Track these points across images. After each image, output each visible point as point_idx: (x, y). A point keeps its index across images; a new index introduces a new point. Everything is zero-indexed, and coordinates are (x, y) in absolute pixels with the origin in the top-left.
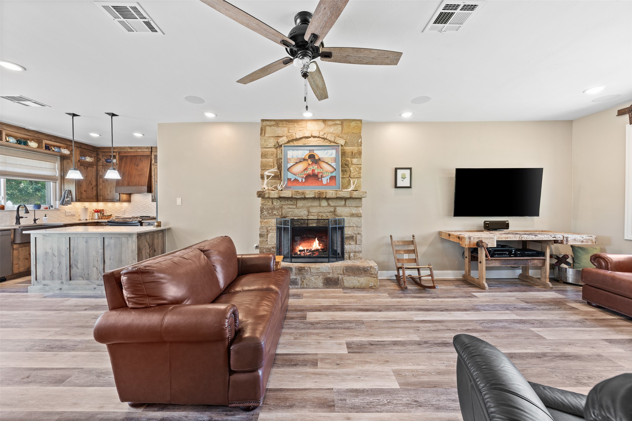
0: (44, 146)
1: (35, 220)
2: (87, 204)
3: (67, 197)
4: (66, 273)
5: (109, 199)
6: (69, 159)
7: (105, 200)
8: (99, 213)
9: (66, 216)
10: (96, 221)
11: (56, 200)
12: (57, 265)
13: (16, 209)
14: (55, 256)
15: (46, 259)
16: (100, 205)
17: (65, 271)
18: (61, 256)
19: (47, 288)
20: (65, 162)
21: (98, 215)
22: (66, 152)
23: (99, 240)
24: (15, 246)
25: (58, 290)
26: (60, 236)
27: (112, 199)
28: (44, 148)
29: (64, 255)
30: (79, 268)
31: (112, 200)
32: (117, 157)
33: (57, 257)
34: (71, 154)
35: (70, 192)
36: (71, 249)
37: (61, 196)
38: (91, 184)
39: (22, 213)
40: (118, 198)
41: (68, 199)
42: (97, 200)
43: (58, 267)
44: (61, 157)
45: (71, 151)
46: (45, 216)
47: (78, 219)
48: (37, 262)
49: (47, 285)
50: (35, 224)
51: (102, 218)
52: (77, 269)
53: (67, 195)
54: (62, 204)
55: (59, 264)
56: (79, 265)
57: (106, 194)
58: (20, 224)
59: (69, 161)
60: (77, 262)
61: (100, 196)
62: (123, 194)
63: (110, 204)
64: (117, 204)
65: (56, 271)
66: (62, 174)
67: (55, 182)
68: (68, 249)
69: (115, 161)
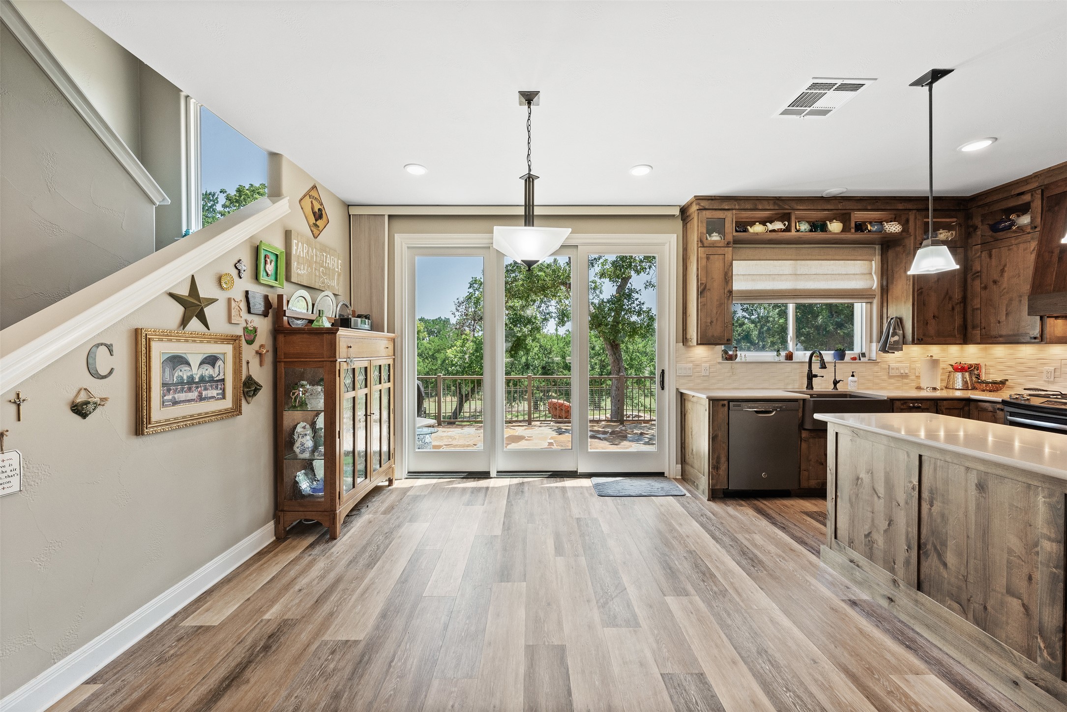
0: (853, 225)
1: (836, 383)
2: (935, 350)
3: (894, 334)
4: (907, 563)
5: (1001, 336)
6: (900, 245)
7: (989, 338)
8: (967, 375)
9: (890, 377)
10: (958, 394)
11: (871, 342)
12: (883, 525)
13: (807, 360)
14: (879, 497)
15: (857, 495)
16: (971, 353)
17: (902, 551)
18: (894, 503)
19: (858, 574)
20: (891, 254)
21: (963, 377)
22: (894, 228)
23: (1041, 499)
24: (804, 434)
25: (884, 596)
26: (892, 445)
27: (1014, 335)
28: (853, 230)
29: (902, 503)
30: (949, 565)
31: (1013, 340)
32: (1037, 204)
33: (882, 501)
34: (905, 230)
35: (900, 321)
36: (925, 495)
37: (881, 332)
38: (950, 298)
39: (816, 369)
40: (1036, 332)
41: (896, 338)
42: (965, 340)
43: (885, 531)
44: (882, 245)
45: (905, 224)
46: (853, 376)
47: (914, 385)
48: (839, 494)
49: (858, 566)
50: (835, 392)
51: (974, 388)
52: (942, 568)
53: (894, 329)
54: (884, 349)
55: (889, 525)
56: (951, 558)
57: (993, 320)
58: (812, 388)
59: (899, 249)
60: (944, 544)
61: (974, 327)
62: (1057, 318)
63: (999, 351)
64: (1027, 351)
65: (880, 540)
66: (885, 283)
67: (871, 303)
68: (913, 488)
69: (1025, 220)
